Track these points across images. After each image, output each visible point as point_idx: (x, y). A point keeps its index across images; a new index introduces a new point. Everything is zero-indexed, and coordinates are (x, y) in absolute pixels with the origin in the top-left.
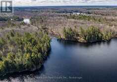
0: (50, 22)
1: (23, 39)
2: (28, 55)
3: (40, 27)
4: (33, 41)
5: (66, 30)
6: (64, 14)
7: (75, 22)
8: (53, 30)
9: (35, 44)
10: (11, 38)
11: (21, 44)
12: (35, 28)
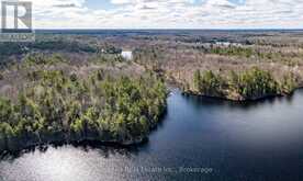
0: (169, 59)
1: (117, 86)
2: (121, 117)
3: (150, 67)
4: (134, 91)
5: (202, 75)
6: (198, 44)
7: (220, 61)
8: (173, 75)
9: (137, 97)
10: (97, 82)
11: (112, 95)
12: (140, 69)
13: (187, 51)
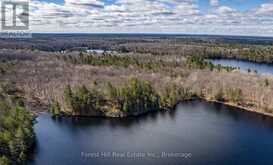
5: (74, 92)
13: (51, 62)
